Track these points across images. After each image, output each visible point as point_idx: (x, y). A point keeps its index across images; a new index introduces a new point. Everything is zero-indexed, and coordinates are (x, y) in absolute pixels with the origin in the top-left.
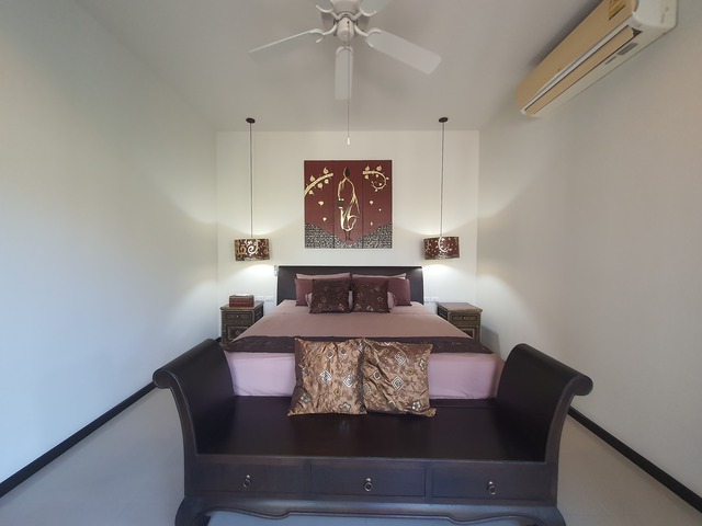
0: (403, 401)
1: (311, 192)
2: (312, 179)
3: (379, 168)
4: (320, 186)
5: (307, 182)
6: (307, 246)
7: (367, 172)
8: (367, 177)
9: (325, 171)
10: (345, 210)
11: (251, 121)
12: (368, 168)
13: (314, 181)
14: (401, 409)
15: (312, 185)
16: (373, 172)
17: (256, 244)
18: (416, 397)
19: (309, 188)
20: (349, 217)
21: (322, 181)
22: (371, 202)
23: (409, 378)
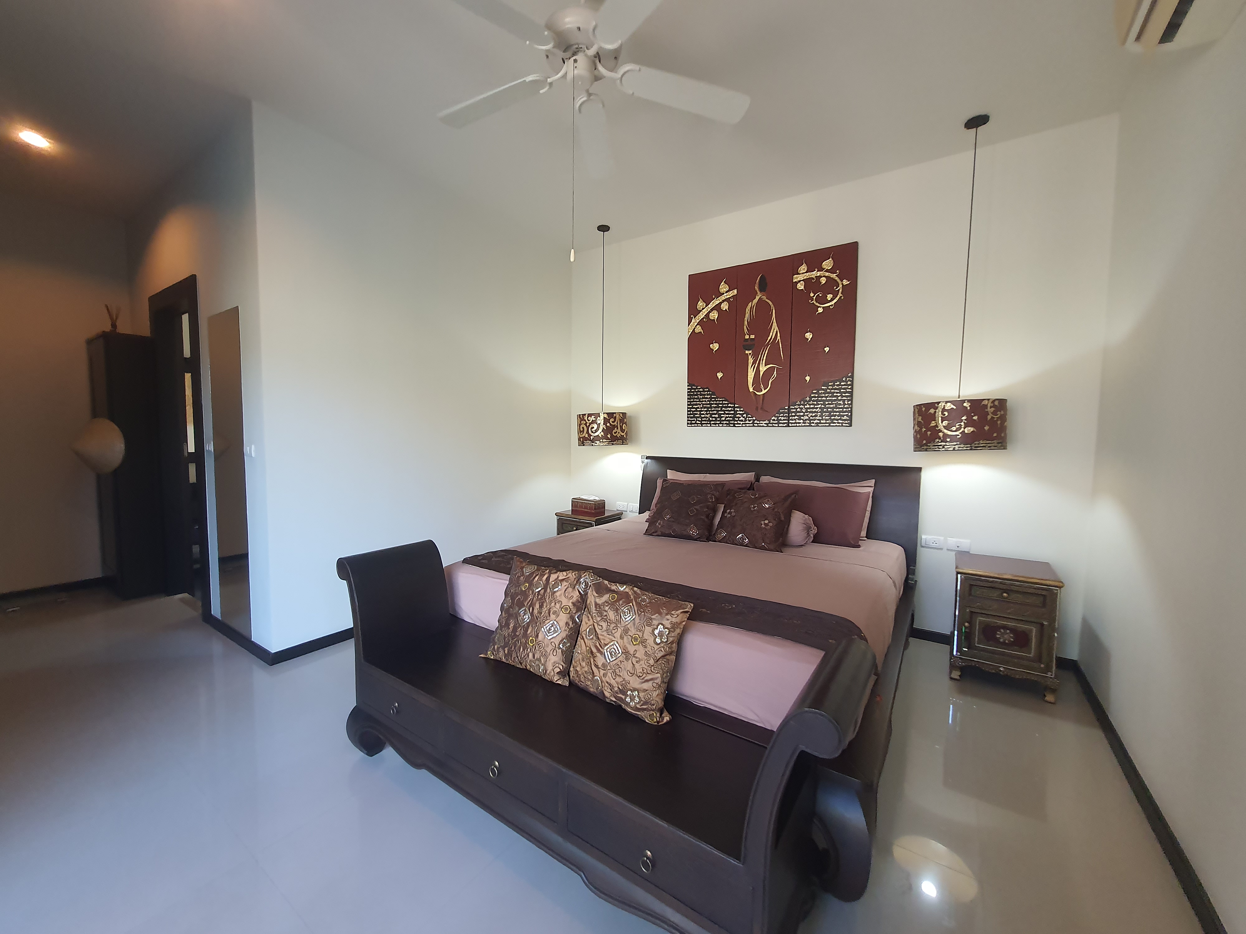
0: (613, 682)
1: (699, 329)
2: (701, 304)
3: (828, 264)
4: (714, 315)
5: (693, 311)
6: (690, 423)
7: (802, 276)
8: (800, 286)
9: (723, 287)
10: (756, 356)
11: (604, 228)
12: (803, 268)
13: (705, 309)
14: (607, 694)
15: (701, 315)
16: (815, 274)
17: (601, 420)
18: (634, 682)
19: (695, 321)
20: (763, 369)
21: (717, 308)
22: (809, 336)
23: (631, 649)
